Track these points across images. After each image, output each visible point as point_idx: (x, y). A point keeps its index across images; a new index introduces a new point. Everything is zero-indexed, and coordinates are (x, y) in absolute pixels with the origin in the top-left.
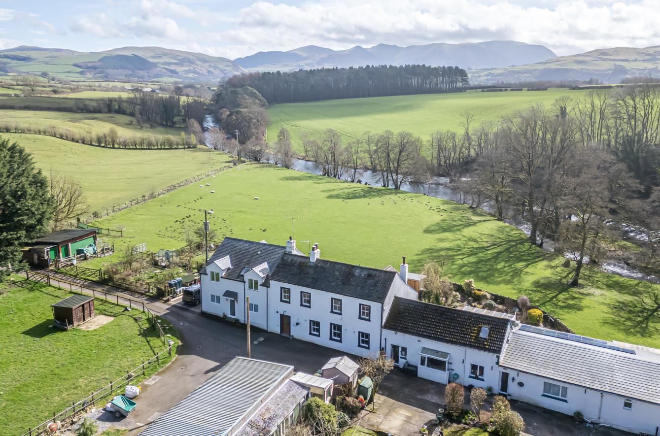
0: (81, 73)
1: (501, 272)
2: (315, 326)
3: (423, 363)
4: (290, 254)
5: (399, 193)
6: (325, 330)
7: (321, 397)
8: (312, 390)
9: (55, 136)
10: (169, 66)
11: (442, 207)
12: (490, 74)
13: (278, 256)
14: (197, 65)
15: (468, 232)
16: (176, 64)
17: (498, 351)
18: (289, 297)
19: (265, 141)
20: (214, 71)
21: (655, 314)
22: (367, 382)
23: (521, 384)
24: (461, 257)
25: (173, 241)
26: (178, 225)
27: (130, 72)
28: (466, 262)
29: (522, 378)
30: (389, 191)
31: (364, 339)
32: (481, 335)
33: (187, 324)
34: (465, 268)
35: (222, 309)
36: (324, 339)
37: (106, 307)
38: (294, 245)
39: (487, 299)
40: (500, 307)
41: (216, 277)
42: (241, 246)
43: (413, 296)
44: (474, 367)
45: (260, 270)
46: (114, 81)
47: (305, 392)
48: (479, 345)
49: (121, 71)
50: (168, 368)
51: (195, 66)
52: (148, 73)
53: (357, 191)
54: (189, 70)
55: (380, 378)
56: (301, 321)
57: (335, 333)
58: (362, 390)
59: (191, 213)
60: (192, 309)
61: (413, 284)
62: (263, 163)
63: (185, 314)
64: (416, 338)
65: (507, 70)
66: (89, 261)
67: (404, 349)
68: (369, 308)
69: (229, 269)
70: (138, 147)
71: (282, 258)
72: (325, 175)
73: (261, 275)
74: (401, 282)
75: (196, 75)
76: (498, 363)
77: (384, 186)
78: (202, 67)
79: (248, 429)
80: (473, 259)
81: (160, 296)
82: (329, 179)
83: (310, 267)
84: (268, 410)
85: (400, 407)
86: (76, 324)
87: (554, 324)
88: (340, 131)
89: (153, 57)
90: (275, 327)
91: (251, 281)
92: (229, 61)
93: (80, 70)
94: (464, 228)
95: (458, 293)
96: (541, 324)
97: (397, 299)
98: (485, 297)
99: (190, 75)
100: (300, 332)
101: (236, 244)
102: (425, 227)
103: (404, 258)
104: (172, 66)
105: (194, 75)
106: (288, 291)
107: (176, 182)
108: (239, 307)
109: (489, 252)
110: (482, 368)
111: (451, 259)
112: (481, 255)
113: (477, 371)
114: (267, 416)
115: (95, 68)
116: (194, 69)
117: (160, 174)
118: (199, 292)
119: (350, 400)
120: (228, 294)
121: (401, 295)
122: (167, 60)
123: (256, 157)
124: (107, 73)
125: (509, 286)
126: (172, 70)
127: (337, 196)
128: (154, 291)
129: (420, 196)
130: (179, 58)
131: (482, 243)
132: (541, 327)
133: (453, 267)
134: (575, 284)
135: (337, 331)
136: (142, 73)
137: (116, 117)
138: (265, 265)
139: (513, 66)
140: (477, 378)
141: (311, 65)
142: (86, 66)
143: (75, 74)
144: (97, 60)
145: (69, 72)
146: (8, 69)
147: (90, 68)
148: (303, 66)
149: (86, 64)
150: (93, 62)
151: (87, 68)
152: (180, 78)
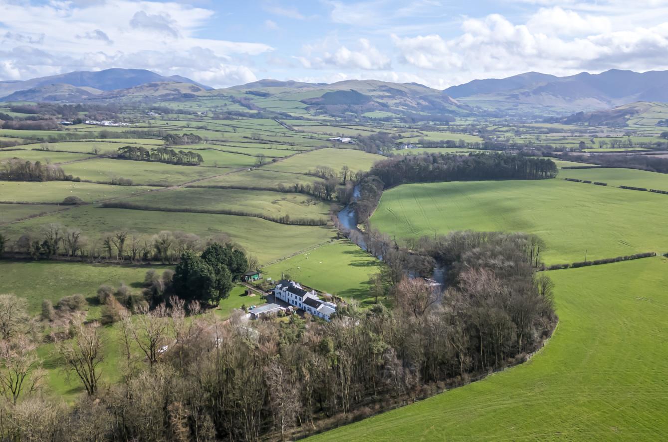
0: (306, 109)
2: (293, 301)
3: (307, 310)
10: (382, 100)
14: (408, 97)
16: (389, 97)
18: (289, 295)
20: (424, 103)
27: (346, 107)
32: (316, 305)
33: (270, 298)
35: (277, 295)
37: (255, 292)
41: (278, 289)
44: (315, 311)
49: (339, 106)
51: (406, 98)
52: (362, 107)
54: (400, 103)
60: (272, 295)
64: (307, 305)
66: (255, 281)
67: (305, 307)
68: (301, 298)
69: (280, 287)
70: (298, 223)
73: (286, 289)
74: (310, 294)
75: (406, 108)
78: (413, 99)
81: (267, 292)
84: (272, 310)
86: (248, 295)
89: (370, 91)
91: (283, 290)
93: (305, 106)
99: (400, 108)
104: (385, 98)
105: (404, 107)
106: (289, 293)
115: (317, 104)
116: (405, 101)
118: (275, 292)
120: (280, 293)
122: (381, 93)
123: (346, 236)
124: (327, 109)
126: (383, 103)
130: (392, 90)
135: (296, 303)
136: (356, 107)
141: (527, 94)
142: (311, 102)
143: (301, 110)
144: (321, 96)
145: (297, 108)
146: (251, 106)
147: (314, 104)
148: (517, 95)
149: (311, 100)
150: (317, 98)
151: (312, 104)
152: (389, 111)
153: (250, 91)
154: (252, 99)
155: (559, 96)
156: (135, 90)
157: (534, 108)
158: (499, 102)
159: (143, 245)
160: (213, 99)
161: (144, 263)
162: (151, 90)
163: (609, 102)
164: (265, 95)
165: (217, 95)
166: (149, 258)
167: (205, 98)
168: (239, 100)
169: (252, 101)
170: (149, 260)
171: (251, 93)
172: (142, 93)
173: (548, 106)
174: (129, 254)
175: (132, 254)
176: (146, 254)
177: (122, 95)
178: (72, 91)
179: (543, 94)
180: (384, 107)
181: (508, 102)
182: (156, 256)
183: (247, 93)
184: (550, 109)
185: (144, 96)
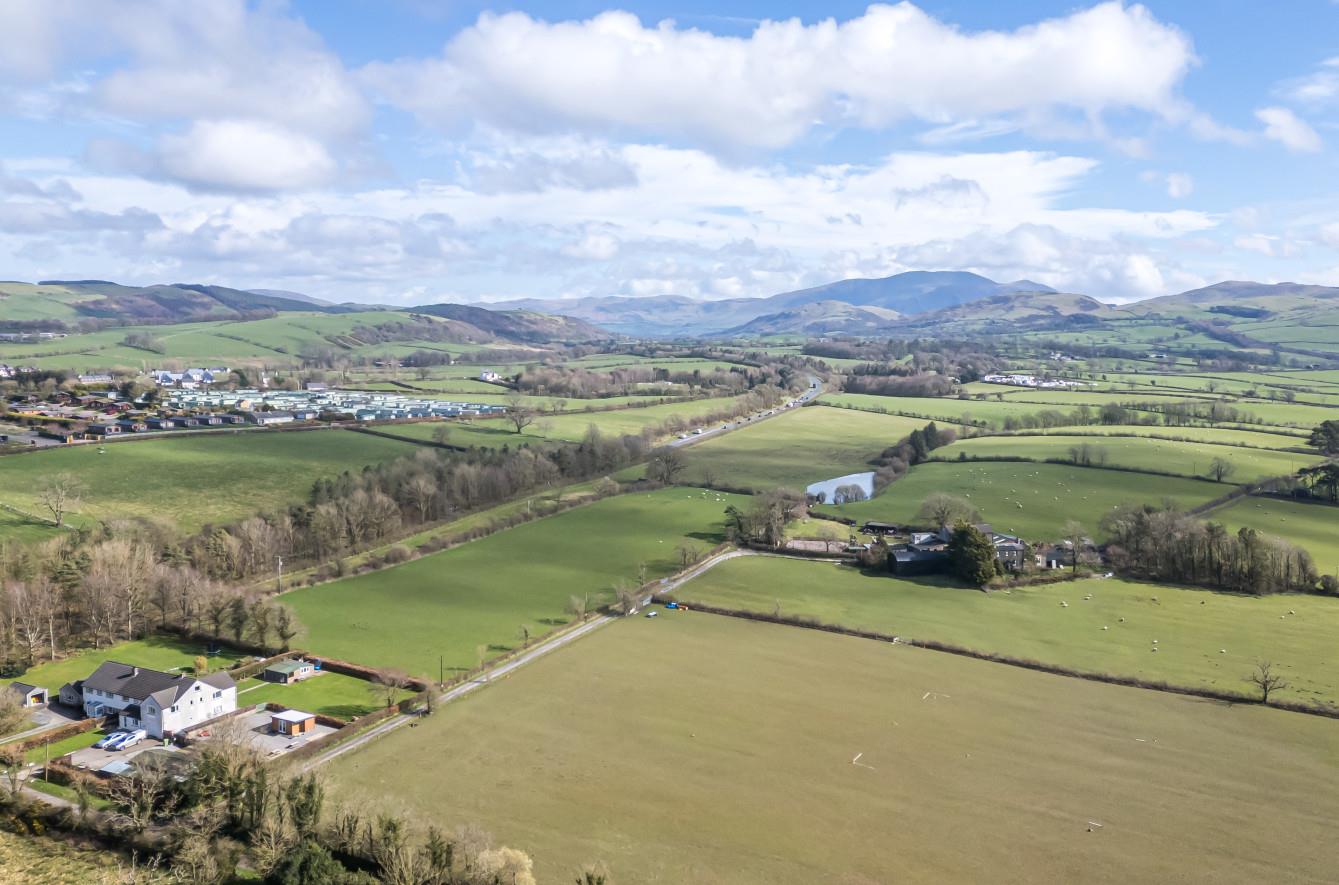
153: (1219, 307)
154: (1232, 324)
156: (967, 310)
162: (997, 308)
164: (1256, 314)
165: (1147, 315)
167: (1120, 323)
168: (1202, 325)
169: (1232, 328)
171: (1221, 310)
172: (983, 316)
177: (943, 319)
178: (850, 314)
183: (1212, 310)
185: (988, 321)
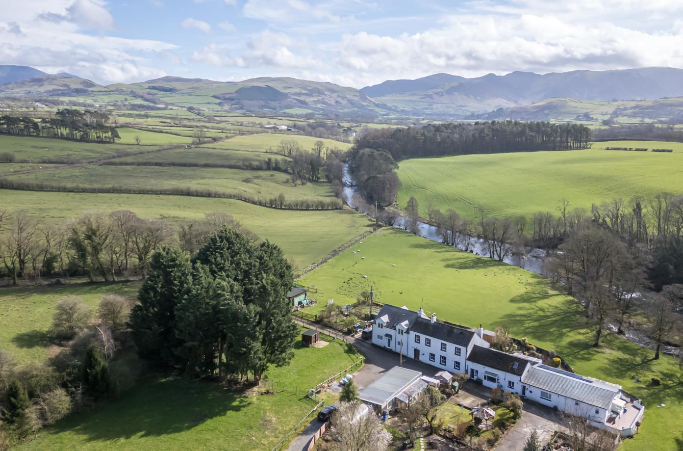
0: (219, 104)
1: (551, 334)
2: (432, 356)
3: (485, 378)
4: (420, 317)
5: (501, 265)
6: (437, 359)
7: (434, 386)
8: (430, 384)
9: (241, 200)
10: (300, 97)
11: (530, 280)
12: (637, 107)
13: (414, 317)
14: (326, 95)
15: (542, 303)
16: (306, 94)
17: (520, 375)
18: (419, 340)
19: (396, 201)
20: (342, 101)
21: (636, 367)
22: (456, 384)
23: (531, 392)
24: (528, 322)
25: (347, 298)
26: (345, 285)
27: (263, 103)
28: (531, 326)
29: (531, 389)
30: (493, 263)
31: (457, 364)
32: (514, 367)
33: (366, 349)
34: (528, 330)
35: (383, 343)
36: (436, 363)
37: (324, 336)
38: (423, 312)
39: (533, 350)
40: (540, 355)
41: (381, 326)
42: (393, 309)
43: (486, 345)
44: (510, 382)
45: (404, 324)
46: (252, 116)
47: (427, 384)
48: (512, 371)
49: (255, 102)
50: (362, 369)
51: (324, 96)
52: (280, 103)
53: (468, 262)
54: (318, 100)
55: (462, 382)
56: (426, 354)
57: (443, 361)
58: (453, 387)
59: (353, 276)
60: (367, 341)
61: (486, 338)
62: (396, 228)
63: (364, 343)
64: (482, 366)
65: (658, 102)
66: (305, 309)
67: (477, 371)
68: (460, 349)
69: (388, 322)
70: (298, 208)
71: (416, 320)
72: (444, 243)
73: (406, 328)
74: (478, 337)
75: (325, 106)
76: (520, 381)
77: (491, 257)
78: (331, 97)
79: (403, 394)
80: (536, 324)
81: (349, 332)
82: (448, 248)
83: (431, 325)
84: (411, 388)
85: (471, 396)
86: (312, 344)
87: (566, 367)
88: (460, 196)
89: (286, 88)
90: (411, 355)
91: (399, 330)
92: (356, 91)
93: (219, 101)
94: (539, 300)
95: (516, 346)
96: (560, 367)
97: (475, 346)
98: (532, 349)
99: (319, 106)
100: (424, 359)
101: (391, 308)
102: (511, 297)
103: (481, 325)
104: (302, 96)
105: (323, 105)
106: (419, 337)
107: (336, 247)
108: (392, 343)
109: (549, 320)
110: (513, 383)
111: (521, 322)
112: (543, 321)
113: (511, 384)
114: (411, 391)
115: (232, 99)
116: (323, 99)
117: (323, 238)
118: (371, 332)
119: (447, 390)
120: (387, 335)
121: (478, 344)
122: (298, 91)
123: (390, 222)
124: (242, 105)
125: (552, 343)
126: (302, 101)
127: (452, 266)
128: (346, 329)
129: (516, 269)
130: (309, 88)
131: (548, 313)
132: (559, 369)
133: (522, 328)
134: (596, 345)
135: (443, 359)
136: (273, 104)
137: (275, 175)
138: (407, 322)
139: (665, 98)
140: (511, 387)
141: (440, 94)
142: (224, 97)
143: (215, 105)
144: (234, 91)
145: (209, 103)
146: (156, 101)
147: (227, 99)
148: (431, 95)
149: (224, 95)
150: (231, 93)
151: (225, 99)
152: (309, 108)
153: (152, 86)
154: (156, 94)
155: (471, 96)
156: (15, 86)
157: (448, 107)
158: (415, 101)
159: (41, 243)
160: (110, 94)
161: (45, 283)
162: (34, 85)
163: (516, 102)
164: (170, 90)
165: (115, 90)
166: (57, 270)
167: (100, 93)
168: (142, 94)
169: (156, 97)
170: (57, 275)
171: (154, 88)
172: (24, 89)
173: (461, 106)
174: (10, 264)
175: (17, 265)
176: (48, 263)
179: (456, 94)
180: (303, 104)
181: (423, 102)
182: (72, 264)
183: (149, 88)
184: (463, 108)
185: (27, 92)
